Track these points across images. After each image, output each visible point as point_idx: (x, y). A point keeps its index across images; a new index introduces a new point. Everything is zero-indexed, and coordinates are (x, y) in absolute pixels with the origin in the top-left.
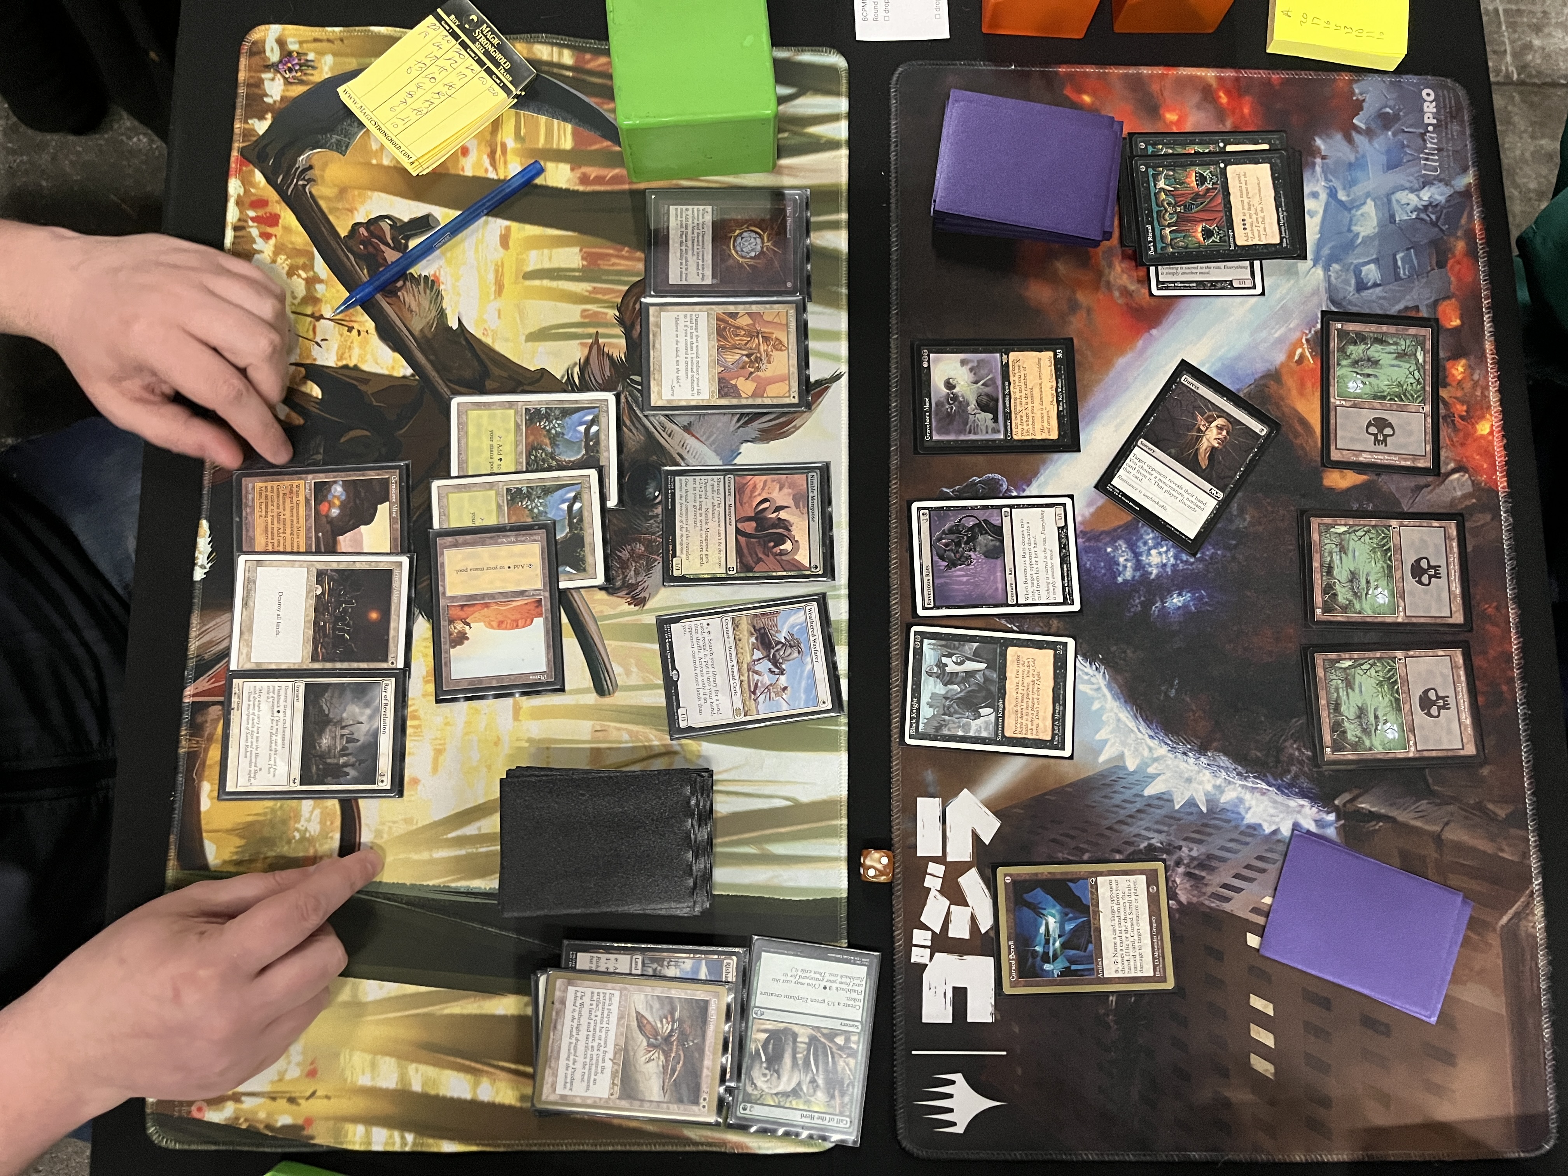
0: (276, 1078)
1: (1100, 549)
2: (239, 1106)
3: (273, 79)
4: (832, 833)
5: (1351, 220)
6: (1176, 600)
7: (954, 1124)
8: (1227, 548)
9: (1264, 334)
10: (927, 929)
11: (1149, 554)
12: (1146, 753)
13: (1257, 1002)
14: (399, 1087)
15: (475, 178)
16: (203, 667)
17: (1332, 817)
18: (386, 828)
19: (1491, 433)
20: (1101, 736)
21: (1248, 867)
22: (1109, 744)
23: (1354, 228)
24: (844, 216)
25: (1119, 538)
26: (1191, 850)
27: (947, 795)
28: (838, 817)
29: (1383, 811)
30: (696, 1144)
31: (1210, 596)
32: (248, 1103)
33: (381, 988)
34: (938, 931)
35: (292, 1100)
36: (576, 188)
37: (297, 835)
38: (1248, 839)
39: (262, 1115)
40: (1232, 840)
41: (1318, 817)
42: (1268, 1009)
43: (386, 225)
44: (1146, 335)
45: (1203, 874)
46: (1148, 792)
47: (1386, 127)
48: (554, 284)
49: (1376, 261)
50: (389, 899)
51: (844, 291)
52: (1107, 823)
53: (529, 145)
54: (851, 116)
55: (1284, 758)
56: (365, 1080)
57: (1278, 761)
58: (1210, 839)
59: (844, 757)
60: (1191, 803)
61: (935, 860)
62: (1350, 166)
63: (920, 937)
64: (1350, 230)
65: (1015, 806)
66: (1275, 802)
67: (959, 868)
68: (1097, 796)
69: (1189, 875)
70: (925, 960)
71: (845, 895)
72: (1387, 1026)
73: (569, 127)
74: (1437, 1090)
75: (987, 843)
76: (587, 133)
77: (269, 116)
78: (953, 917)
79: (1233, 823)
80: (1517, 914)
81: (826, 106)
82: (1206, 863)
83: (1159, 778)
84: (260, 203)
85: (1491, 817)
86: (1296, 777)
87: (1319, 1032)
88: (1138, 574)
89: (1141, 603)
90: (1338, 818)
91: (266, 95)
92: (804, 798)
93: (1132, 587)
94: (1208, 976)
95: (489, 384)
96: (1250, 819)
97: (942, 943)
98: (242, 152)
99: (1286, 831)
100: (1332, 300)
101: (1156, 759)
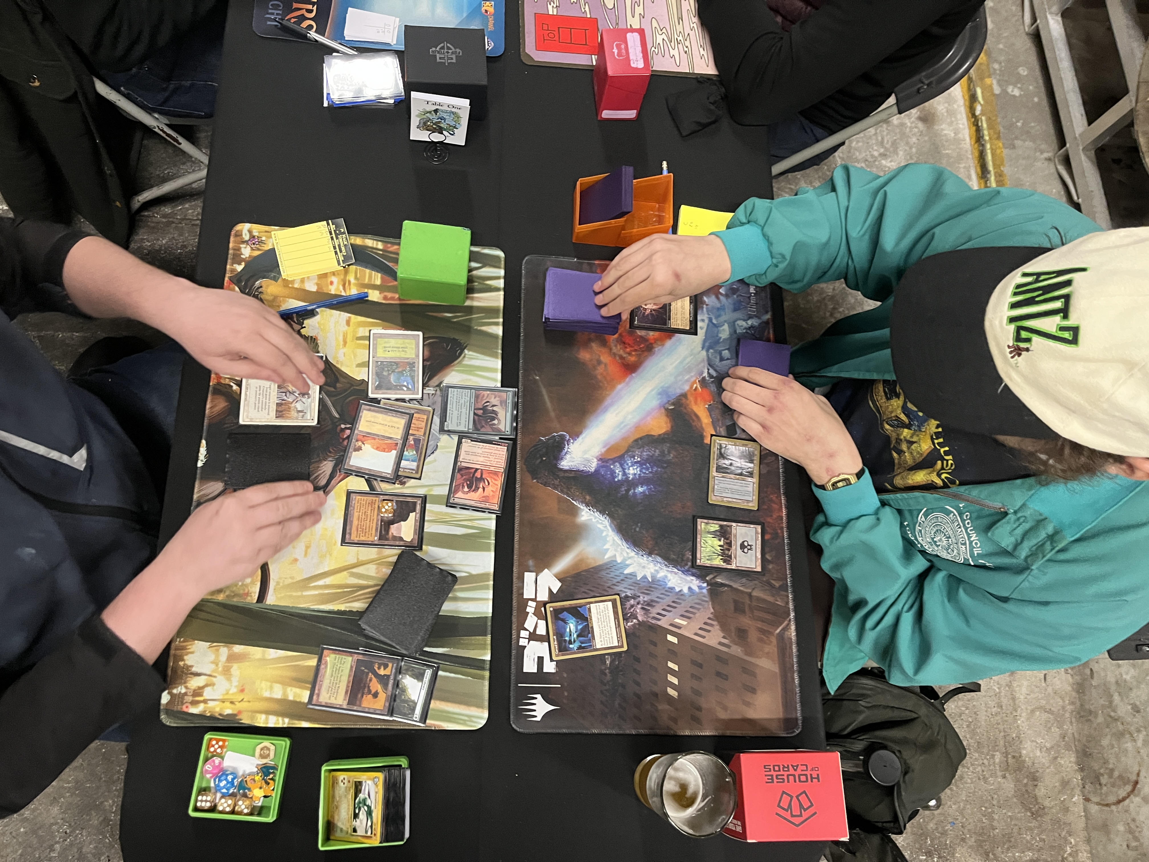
0: (225, 692)
1: (608, 466)
2: (206, 705)
3: (245, 248)
4: (487, 588)
5: (718, 332)
6: (640, 489)
7: (536, 716)
8: (662, 467)
9: (680, 378)
10: (527, 630)
11: (629, 469)
12: (625, 555)
13: (670, 665)
14: (283, 698)
15: (335, 295)
17: (705, 585)
18: (281, 581)
20: (606, 547)
21: (669, 606)
22: (610, 551)
23: (720, 335)
24: (501, 320)
25: (616, 462)
26: (644, 597)
27: (538, 571)
28: (488, 581)
29: (727, 583)
31: (655, 488)
32: (211, 704)
33: (276, 653)
34: (532, 631)
35: (232, 703)
36: (382, 301)
38: (669, 594)
39: (217, 709)
40: (662, 594)
41: (699, 585)
42: (676, 668)
44: (630, 376)
45: (649, 608)
46: (627, 572)
47: (734, 294)
49: (728, 349)
51: (500, 351)
52: (608, 585)
53: (360, 282)
54: (505, 278)
55: (685, 559)
56: (267, 694)
57: (683, 560)
58: (652, 593)
59: (493, 554)
60: (645, 577)
61: (532, 600)
62: (718, 309)
63: (524, 634)
64: (717, 336)
65: (567, 577)
66: (681, 578)
67: (543, 604)
68: (603, 573)
69: (642, 608)
70: (526, 644)
71: (491, 615)
72: (727, 676)
73: (379, 275)
74: (748, 704)
75: (555, 592)
76: (387, 278)
77: (243, 263)
78: (539, 625)
79: (663, 587)
80: (783, 629)
81: (495, 273)
82: (650, 604)
83: (631, 566)
85: (772, 586)
86: (690, 567)
87: (699, 679)
88: (624, 477)
89: (625, 490)
90: (708, 585)
91: (242, 254)
92: (474, 572)
93: (621, 483)
94: (650, 653)
95: (338, 385)
96: (670, 585)
97: (533, 637)
98: (230, 278)
99: (686, 590)
100: (709, 365)
101: (630, 558)
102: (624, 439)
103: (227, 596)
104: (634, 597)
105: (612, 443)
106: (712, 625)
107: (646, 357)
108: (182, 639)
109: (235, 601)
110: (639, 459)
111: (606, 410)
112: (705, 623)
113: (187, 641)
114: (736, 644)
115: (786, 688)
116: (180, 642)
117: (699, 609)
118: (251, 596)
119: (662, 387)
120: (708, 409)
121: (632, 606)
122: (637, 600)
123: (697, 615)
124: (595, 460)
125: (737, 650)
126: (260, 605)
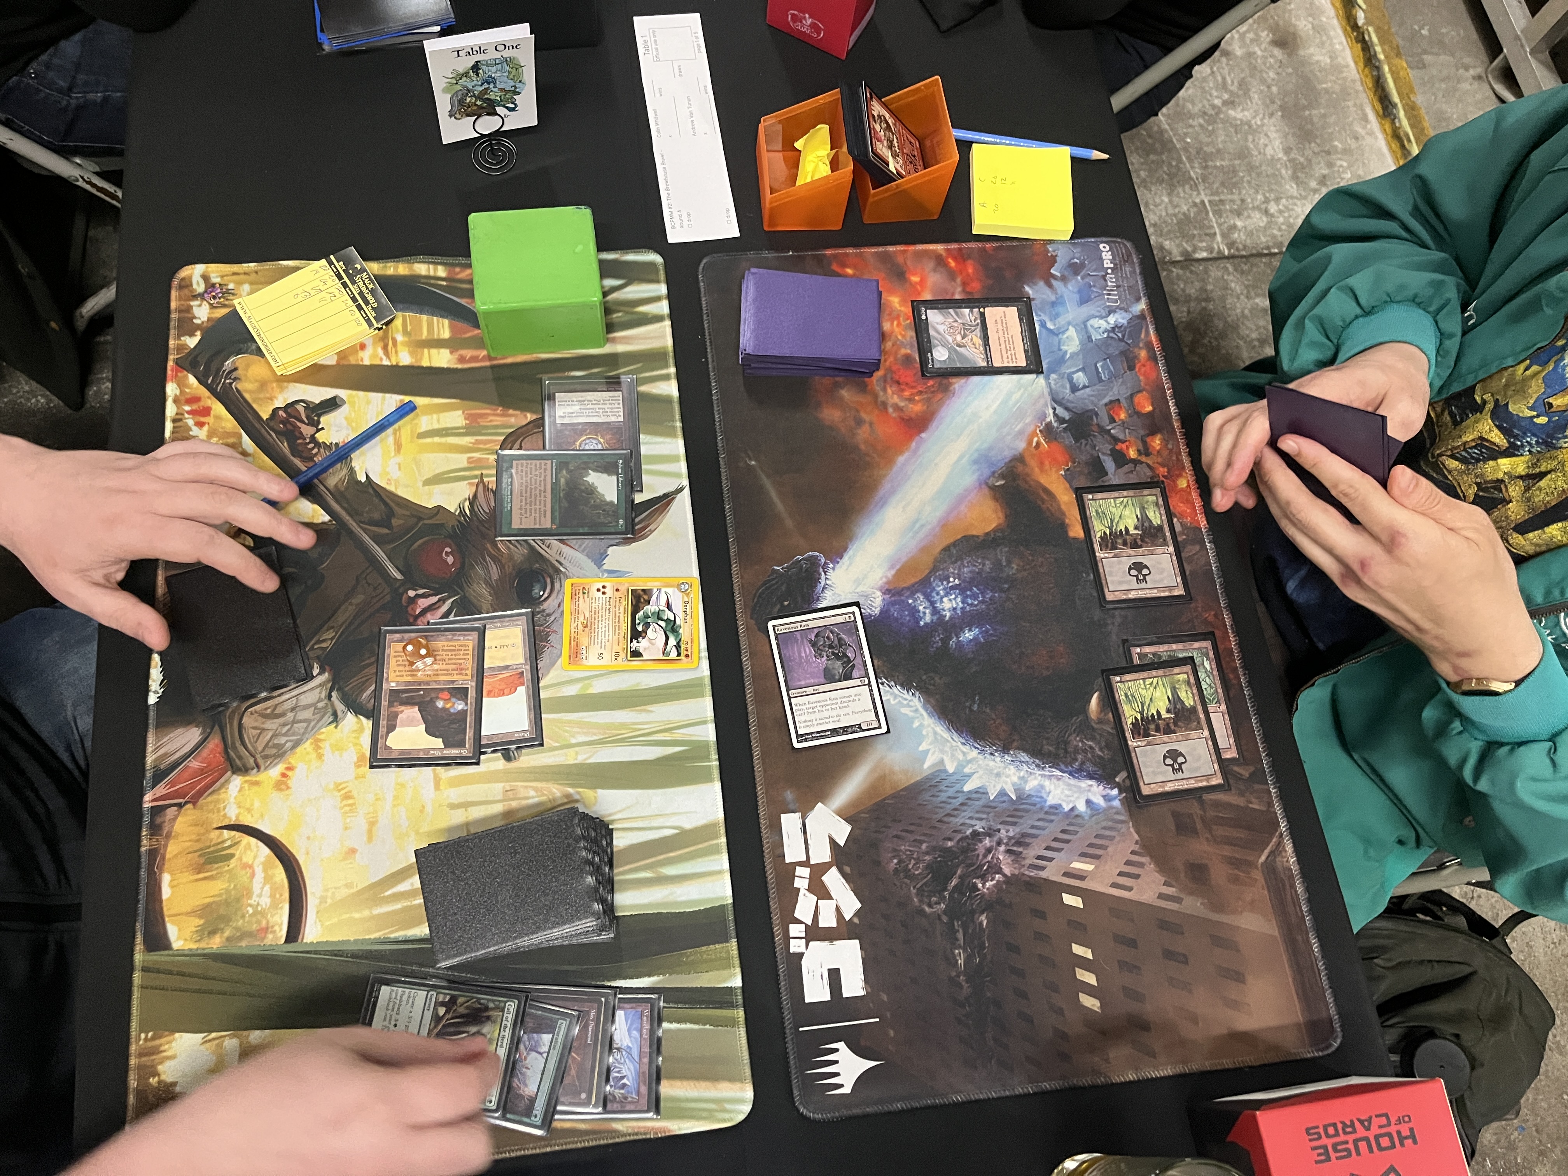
1: (903, 601)
3: (200, 305)
4: (714, 851)
5: (1059, 342)
6: (968, 635)
7: (841, 1086)
8: (1001, 590)
10: (800, 922)
11: (942, 602)
12: (961, 757)
13: (1077, 949)
15: (372, 367)
16: (159, 776)
17: (1115, 792)
18: (329, 894)
19: (1188, 486)
20: (923, 747)
21: (1056, 840)
22: (931, 753)
23: (1064, 348)
24: (672, 370)
25: (917, 591)
26: (1007, 831)
27: (805, 810)
28: (717, 837)
30: (625, 1135)
31: (995, 630)
34: (810, 923)
36: (455, 366)
37: (251, 910)
38: (1052, 817)
40: (1039, 820)
41: (1105, 793)
42: (1088, 954)
43: (300, 408)
44: (917, 438)
45: (1020, 849)
46: (967, 788)
47: (1076, 273)
48: (443, 440)
49: (1083, 370)
50: (336, 955)
51: (679, 424)
52: (938, 817)
53: (413, 338)
54: (669, 296)
55: (1070, 750)
57: (1066, 752)
58: (1022, 821)
60: (1003, 793)
61: (801, 864)
62: (1053, 304)
63: (796, 930)
64: (1060, 350)
65: (862, 812)
66: (1069, 785)
67: (822, 868)
68: (926, 796)
69: (1009, 852)
70: (802, 949)
71: (730, 901)
72: (1185, 956)
73: (446, 322)
74: (1235, 1005)
75: (842, 844)
76: (460, 324)
77: (198, 333)
78: (821, 910)
79: (1038, 806)
80: (1272, 853)
81: (650, 291)
82: (1021, 841)
83: (974, 776)
84: (194, 400)
86: (1083, 763)
87: (1132, 968)
88: (935, 618)
89: (941, 639)
90: (1120, 792)
91: (195, 318)
92: (688, 826)
93: (931, 628)
94: (1036, 933)
95: (395, 522)
96: (1051, 801)
97: (814, 933)
98: (177, 362)
99: (1082, 807)
100: (1055, 400)
101: (970, 761)
102: (924, 550)
103: (228, 939)
104: (990, 833)
105: (904, 559)
106: (1141, 865)
107: (941, 402)
108: (150, 1034)
109: (244, 946)
110: (957, 582)
111: (884, 502)
112: (1128, 863)
113: (160, 1037)
114: (1191, 893)
115: (1298, 964)
116: (146, 1039)
117: (1112, 838)
118: (274, 932)
119: (977, 450)
120: (1065, 477)
121: (989, 850)
122: (995, 839)
123: (1110, 849)
124: (879, 593)
125: (1193, 905)
126: (291, 947)
